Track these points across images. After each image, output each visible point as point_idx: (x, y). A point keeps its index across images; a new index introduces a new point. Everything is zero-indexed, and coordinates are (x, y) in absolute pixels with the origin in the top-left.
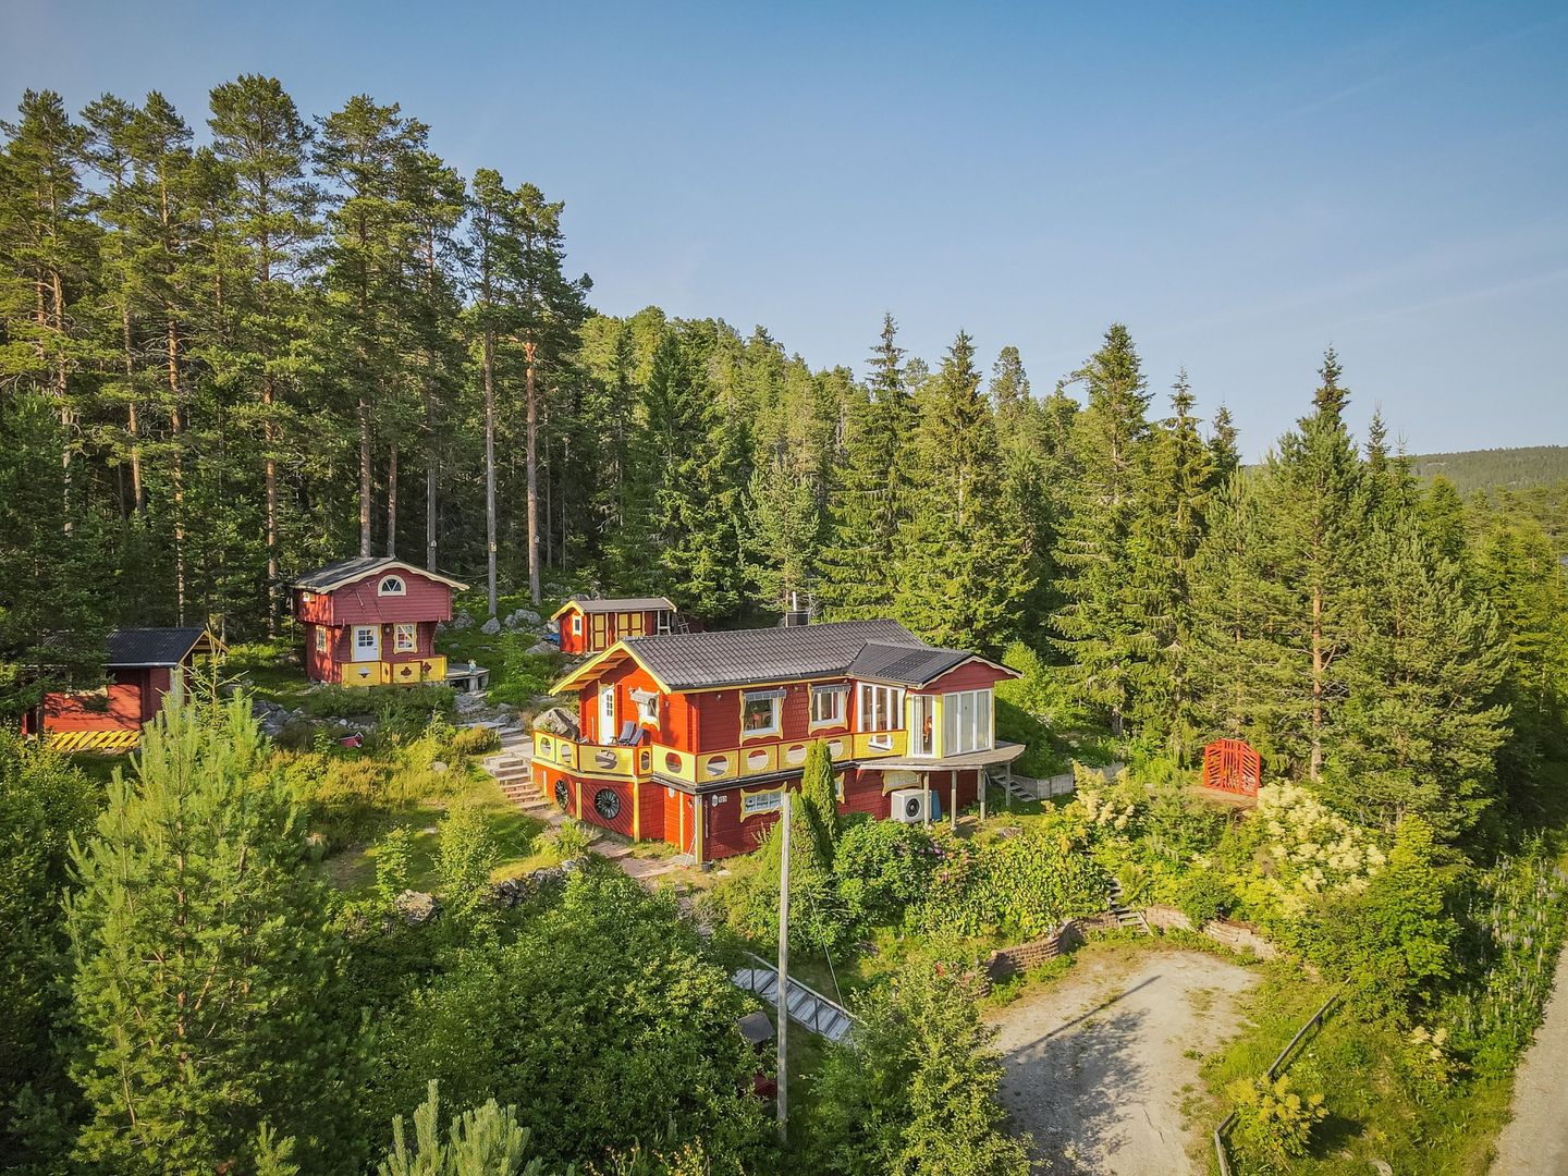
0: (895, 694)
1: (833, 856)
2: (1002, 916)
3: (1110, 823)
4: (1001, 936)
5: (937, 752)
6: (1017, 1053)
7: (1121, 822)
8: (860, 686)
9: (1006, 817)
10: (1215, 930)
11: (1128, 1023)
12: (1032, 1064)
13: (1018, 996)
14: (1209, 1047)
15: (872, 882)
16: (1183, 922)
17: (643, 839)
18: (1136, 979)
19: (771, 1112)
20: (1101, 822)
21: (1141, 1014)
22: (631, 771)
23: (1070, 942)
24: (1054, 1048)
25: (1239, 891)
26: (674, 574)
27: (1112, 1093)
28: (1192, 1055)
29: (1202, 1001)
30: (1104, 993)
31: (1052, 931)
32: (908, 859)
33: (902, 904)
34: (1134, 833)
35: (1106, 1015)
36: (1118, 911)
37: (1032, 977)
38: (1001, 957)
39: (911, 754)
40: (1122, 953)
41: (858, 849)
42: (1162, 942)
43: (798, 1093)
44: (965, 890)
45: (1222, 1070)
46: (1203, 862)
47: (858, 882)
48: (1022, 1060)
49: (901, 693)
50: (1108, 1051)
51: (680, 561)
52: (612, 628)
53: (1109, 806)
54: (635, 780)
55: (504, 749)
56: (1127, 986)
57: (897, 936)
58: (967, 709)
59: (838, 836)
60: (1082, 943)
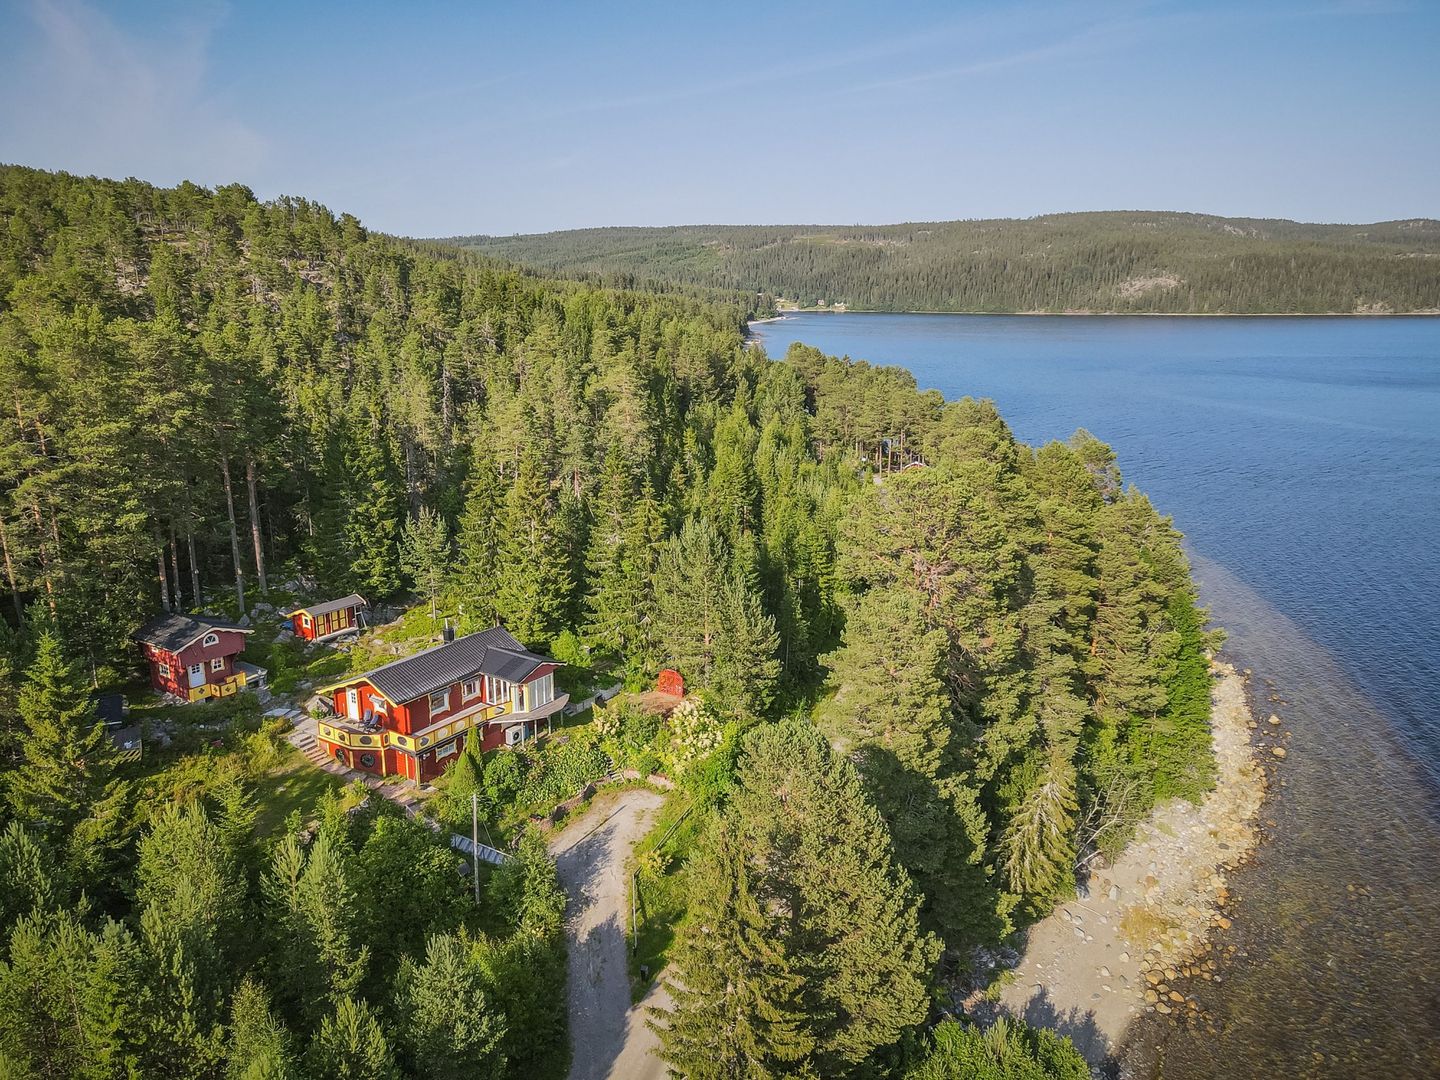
0: (505, 683)
1: (483, 777)
2: (559, 788)
3: (608, 732)
4: (559, 797)
5: (526, 709)
6: (565, 853)
7: (613, 731)
8: (486, 677)
9: (561, 730)
10: (651, 779)
11: (609, 832)
12: (571, 857)
13: (566, 825)
14: (639, 838)
15: (501, 786)
16: (639, 776)
17: (388, 776)
18: (616, 808)
19: (474, 899)
20: (605, 732)
21: (615, 826)
22: (380, 745)
23: (590, 793)
24: (580, 848)
25: (662, 760)
26: (360, 576)
27: (599, 864)
28: (631, 843)
29: (640, 815)
30: (603, 817)
31: (580, 793)
32: (516, 772)
33: (515, 792)
34: (619, 734)
35: (601, 829)
36: (610, 774)
37: (572, 815)
38: (559, 808)
39: (514, 712)
40: (611, 795)
41: (494, 773)
42: (630, 786)
43: (483, 890)
44: (542, 780)
45: (641, 847)
46: (647, 748)
47: (496, 788)
48: (567, 855)
49: (508, 684)
50: (600, 846)
51: (363, 567)
52: (328, 621)
53: (608, 724)
54: (382, 749)
55: (296, 728)
56: (611, 813)
57: (513, 807)
58: (540, 686)
59: (484, 767)
60: (596, 792)
